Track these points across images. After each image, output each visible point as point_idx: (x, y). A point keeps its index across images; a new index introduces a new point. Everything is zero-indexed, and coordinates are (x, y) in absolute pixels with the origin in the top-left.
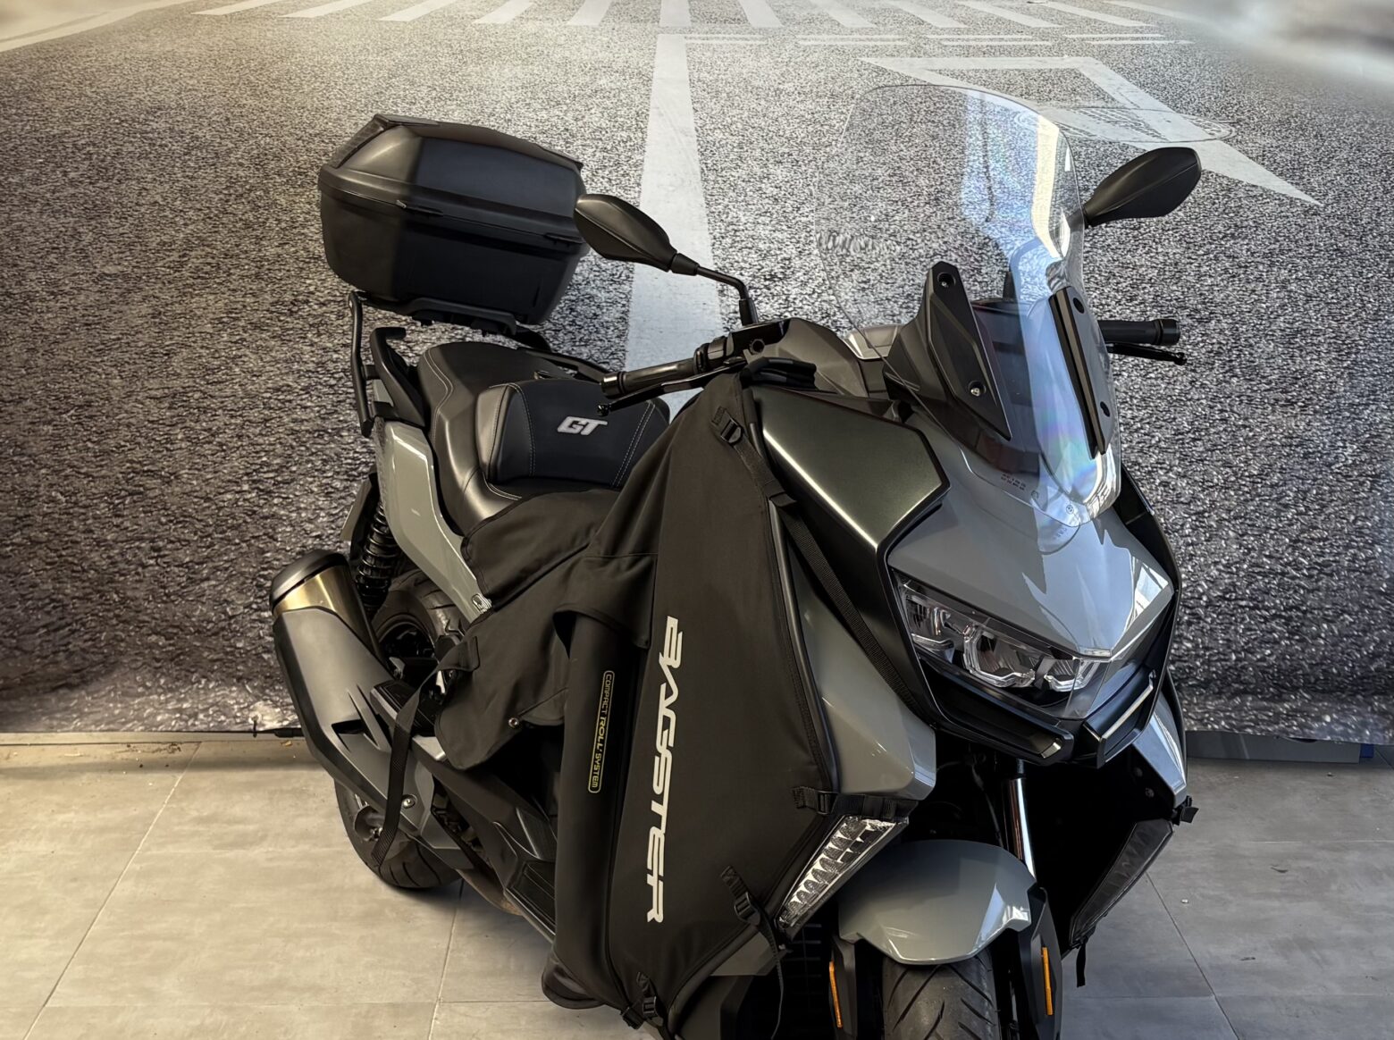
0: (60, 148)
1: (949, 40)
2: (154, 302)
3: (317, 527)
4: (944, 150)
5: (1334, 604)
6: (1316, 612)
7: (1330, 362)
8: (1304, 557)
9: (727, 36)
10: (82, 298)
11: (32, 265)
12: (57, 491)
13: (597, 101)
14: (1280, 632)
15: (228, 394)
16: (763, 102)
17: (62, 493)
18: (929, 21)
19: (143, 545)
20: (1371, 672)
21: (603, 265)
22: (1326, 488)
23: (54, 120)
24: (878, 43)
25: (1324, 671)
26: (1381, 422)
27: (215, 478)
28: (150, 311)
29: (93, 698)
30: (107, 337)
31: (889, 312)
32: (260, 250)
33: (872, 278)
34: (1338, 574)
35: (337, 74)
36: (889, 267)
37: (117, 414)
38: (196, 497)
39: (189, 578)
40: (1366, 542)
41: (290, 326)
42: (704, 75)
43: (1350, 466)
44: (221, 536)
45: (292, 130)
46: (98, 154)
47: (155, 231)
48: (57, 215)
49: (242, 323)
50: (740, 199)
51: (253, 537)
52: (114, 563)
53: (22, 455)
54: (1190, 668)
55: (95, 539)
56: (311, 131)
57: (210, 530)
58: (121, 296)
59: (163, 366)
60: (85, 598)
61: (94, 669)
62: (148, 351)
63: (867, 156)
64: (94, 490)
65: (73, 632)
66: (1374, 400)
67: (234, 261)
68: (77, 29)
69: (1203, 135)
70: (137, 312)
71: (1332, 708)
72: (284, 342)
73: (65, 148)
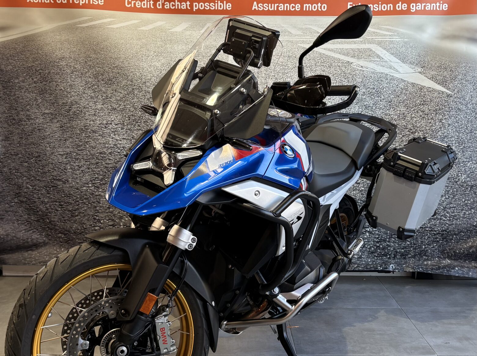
0: (31, 71)
2: (61, 123)
5: (458, 229)
6: (452, 232)
7: (456, 147)
8: (448, 213)
10: (37, 121)
11: (22, 109)
12: (29, 185)
14: (440, 238)
15: (85, 154)
19: (57, 203)
20: (470, 252)
22: (455, 190)
23: (29, 61)
24: (304, 40)
25: (454, 252)
26: (474, 168)
27: (80, 182)
28: (60, 125)
29: (39, 254)
30: (45, 134)
32: (96, 106)
34: (459, 219)
35: (123, 46)
37: (48, 160)
38: (74, 188)
39: (71, 215)
40: (469, 208)
41: (105, 132)
43: (463, 182)
44: (82, 202)
45: (107, 65)
46: (43, 73)
47: (61, 99)
48: (30, 93)
49: (89, 130)
51: (93, 202)
52: (47, 209)
53: (18, 172)
54: (409, 251)
55: (41, 201)
56: (114, 66)
57: (78, 199)
59: (64, 144)
60: (38, 221)
61: (40, 245)
62: (59, 139)
64: (41, 185)
65: (34, 232)
66: (471, 160)
67: (87, 110)
68: (37, 31)
69: (412, 71)
70: (55, 126)
71: (458, 265)
72: (103, 137)
73: (33, 71)
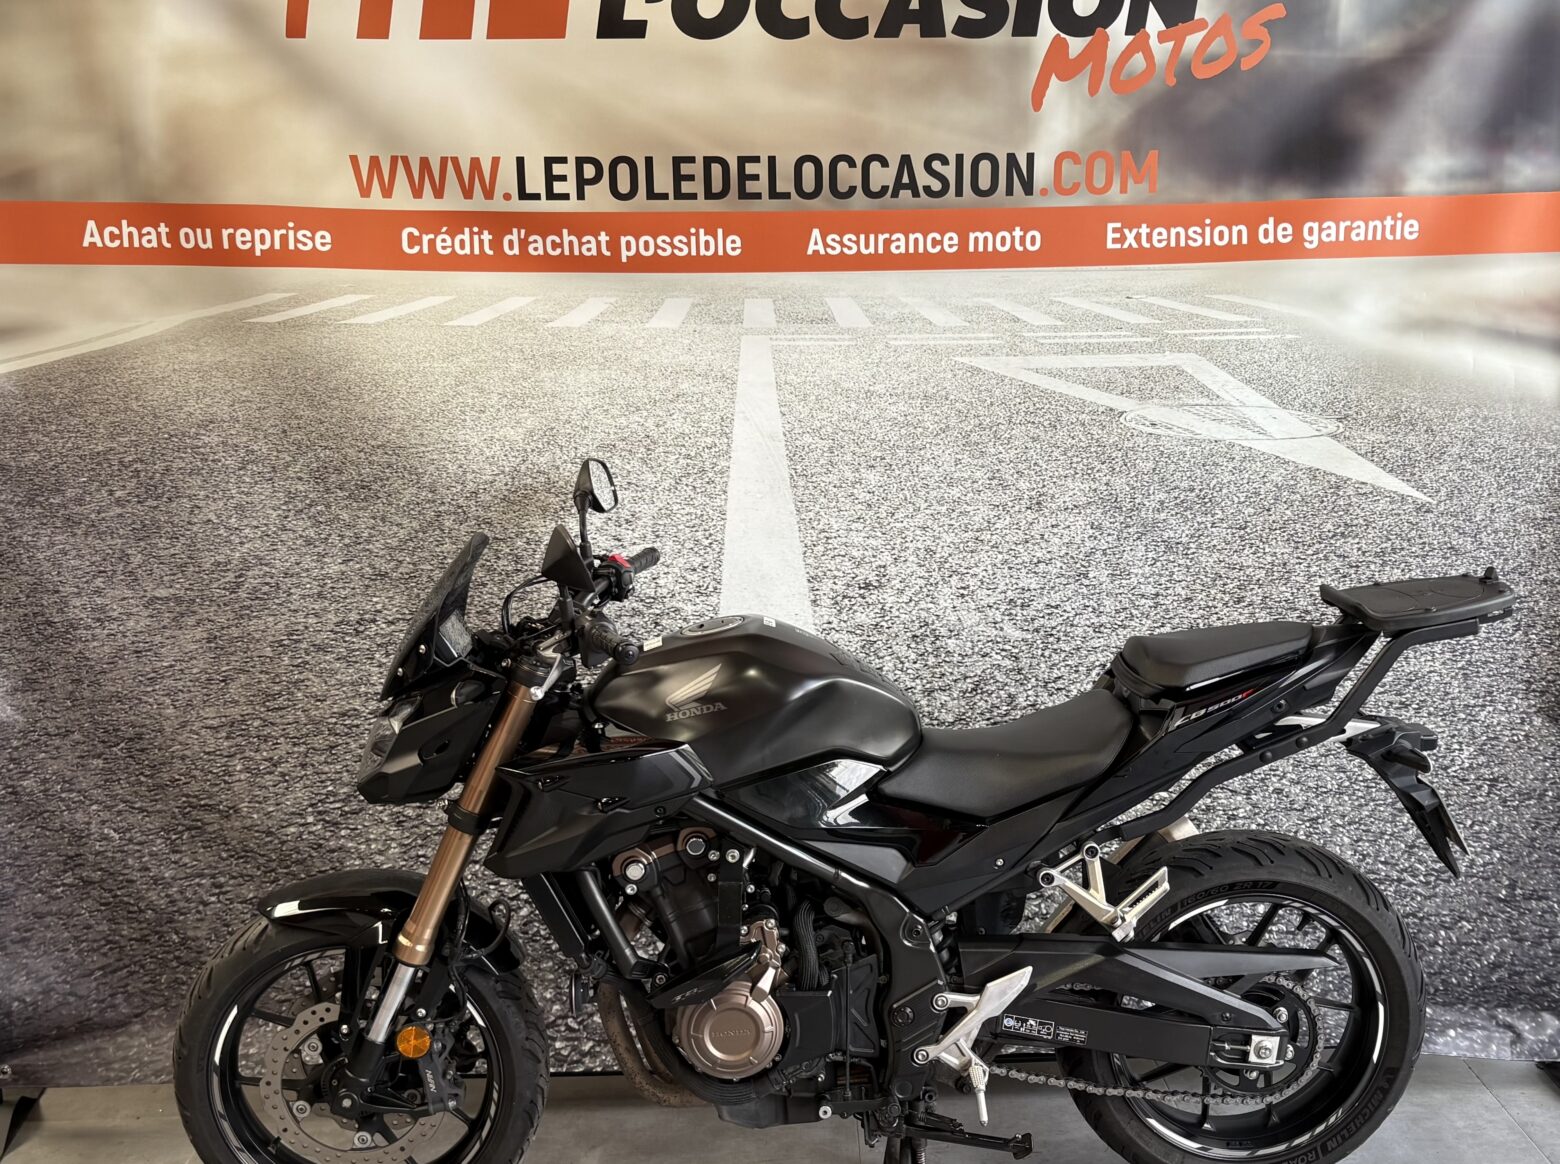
0: (105, 465)
1: (1045, 337)
2: (209, 627)
3: (388, 859)
4: (1046, 452)
5: (1451, 911)
6: (1433, 919)
7: (1444, 663)
8: (1420, 862)
9: (814, 336)
10: (132, 623)
11: (76, 590)
12: (110, 828)
13: (679, 406)
15: (291, 721)
16: (853, 405)
17: (115, 830)
18: (1022, 317)
19: (203, 881)
20: (1492, 982)
21: (688, 576)
22: (1443, 792)
23: (98, 436)
24: (972, 342)
25: (1443, 982)
26: (1498, 724)
27: (278, 811)
28: (205, 635)
29: (154, 1045)
30: (159, 665)
31: (990, 620)
32: (322, 568)
33: (971, 584)
35: (400, 382)
36: (991, 572)
38: (257, 831)
40: (1484, 847)
41: (357, 646)
42: (791, 377)
43: (1467, 769)
44: (285, 871)
45: (353, 442)
46: (146, 471)
47: (209, 550)
48: (104, 537)
49: (304, 645)
50: (832, 505)
52: (173, 902)
53: (71, 791)
55: (152, 878)
56: (373, 443)
57: (274, 865)
58: (173, 620)
59: (220, 693)
60: (143, 940)
61: (156, 1013)
62: (204, 677)
63: (966, 459)
64: (149, 826)
65: (132, 973)
66: (1491, 701)
67: (295, 580)
68: (120, 340)
69: (1310, 431)
70: (191, 637)
71: (1455, 1021)
72: (350, 664)
73: (111, 466)
